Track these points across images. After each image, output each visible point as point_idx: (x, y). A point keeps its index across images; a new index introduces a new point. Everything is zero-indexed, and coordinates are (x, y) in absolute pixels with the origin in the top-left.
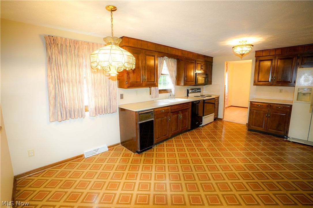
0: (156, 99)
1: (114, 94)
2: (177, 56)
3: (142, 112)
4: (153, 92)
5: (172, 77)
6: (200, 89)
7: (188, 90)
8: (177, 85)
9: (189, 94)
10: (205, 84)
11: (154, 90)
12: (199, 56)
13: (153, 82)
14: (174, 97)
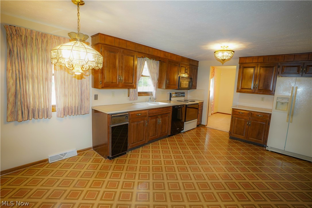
0: (135, 101)
1: (86, 94)
2: (159, 57)
3: (116, 115)
4: (132, 94)
5: (153, 79)
6: (184, 93)
7: (171, 94)
8: (158, 88)
9: (171, 98)
10: (189, 88)
11: (133, 92)
12: (183, 58)
13: (131, 83)
14: (155, 100)
